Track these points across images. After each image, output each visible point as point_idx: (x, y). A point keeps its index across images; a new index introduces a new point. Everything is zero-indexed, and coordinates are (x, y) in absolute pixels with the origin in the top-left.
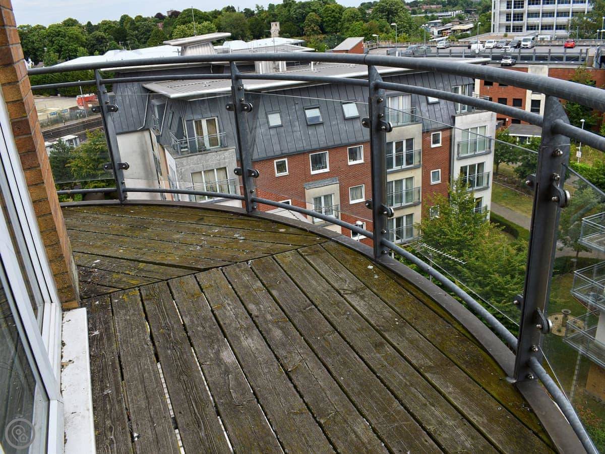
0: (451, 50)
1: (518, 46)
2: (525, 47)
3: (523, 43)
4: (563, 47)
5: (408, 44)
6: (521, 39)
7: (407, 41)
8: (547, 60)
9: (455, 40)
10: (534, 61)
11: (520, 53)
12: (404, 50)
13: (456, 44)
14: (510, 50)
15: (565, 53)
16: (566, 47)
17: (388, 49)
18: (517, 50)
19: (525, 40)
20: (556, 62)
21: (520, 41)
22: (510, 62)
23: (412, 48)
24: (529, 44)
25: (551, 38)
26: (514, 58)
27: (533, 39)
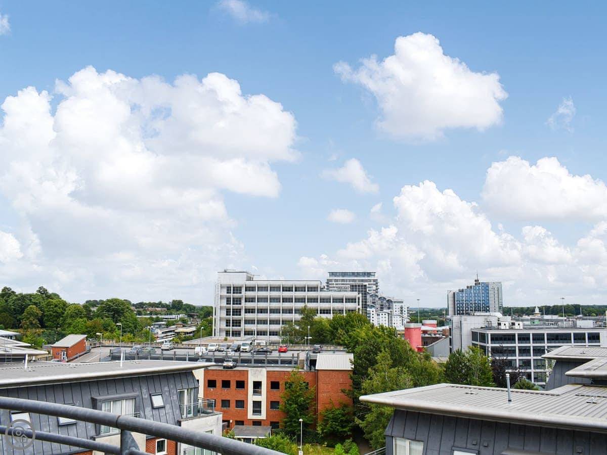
0: (175, 352)
1: (238, 349)
2: (244, 350)
3: (242, 347)
4: (277, 351)
5: (132, 344)
6: (241, 343)
7: (131, 342)
8: (264, 363)
9: (179, 342)
10: (253, 364)
11: (240, 356)
12: (128, 350)
13: (180, 346)
14: (231, 354)
15: (280, 357)
16: (280, 351)
17: (112, 348)
18: (237, 354)
19: (244, 345)
20: (273, 365)
21: (239, 345)
22: (232, 365)
23: (136, 348)
24: (247, 348)
25: (266, 343)
26: (235, 361)
27: (251, 344)
